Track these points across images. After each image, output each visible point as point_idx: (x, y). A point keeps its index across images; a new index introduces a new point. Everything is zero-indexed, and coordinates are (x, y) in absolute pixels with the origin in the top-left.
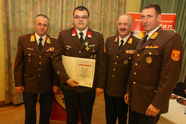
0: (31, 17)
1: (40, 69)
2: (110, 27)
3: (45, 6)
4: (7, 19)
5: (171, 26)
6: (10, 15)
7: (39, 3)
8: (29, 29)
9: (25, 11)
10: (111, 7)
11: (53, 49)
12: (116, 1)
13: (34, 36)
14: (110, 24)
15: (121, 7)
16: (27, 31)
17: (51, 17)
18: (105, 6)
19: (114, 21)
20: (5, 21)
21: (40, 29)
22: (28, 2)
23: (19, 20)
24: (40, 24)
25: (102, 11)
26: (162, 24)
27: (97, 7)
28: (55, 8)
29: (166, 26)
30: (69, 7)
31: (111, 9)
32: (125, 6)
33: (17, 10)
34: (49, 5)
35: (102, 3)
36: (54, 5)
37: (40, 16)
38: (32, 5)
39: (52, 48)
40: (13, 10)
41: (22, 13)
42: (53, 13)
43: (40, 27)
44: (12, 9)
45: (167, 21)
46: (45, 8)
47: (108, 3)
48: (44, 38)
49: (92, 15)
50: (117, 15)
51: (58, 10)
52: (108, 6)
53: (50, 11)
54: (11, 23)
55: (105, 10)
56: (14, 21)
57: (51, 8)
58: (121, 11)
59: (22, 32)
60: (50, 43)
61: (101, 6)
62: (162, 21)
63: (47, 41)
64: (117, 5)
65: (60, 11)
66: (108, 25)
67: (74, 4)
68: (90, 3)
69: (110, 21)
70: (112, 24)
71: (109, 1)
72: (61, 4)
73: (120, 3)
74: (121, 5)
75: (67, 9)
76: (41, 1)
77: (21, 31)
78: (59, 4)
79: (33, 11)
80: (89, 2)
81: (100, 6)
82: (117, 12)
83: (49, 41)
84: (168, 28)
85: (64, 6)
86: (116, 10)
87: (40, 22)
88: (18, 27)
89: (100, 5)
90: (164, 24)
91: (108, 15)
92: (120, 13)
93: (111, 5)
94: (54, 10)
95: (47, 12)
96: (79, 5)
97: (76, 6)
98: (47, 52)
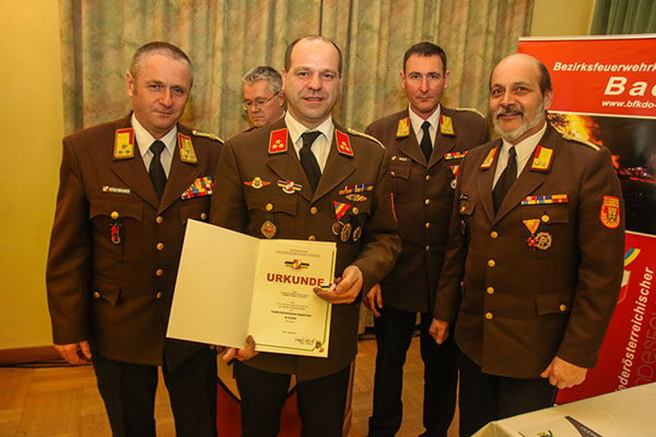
1: (159, 272)
2: (461, 96)
3: (208, 21)
4: (77, 69)
6: (85, 58)
7: (186, 13)
9: (136, 41)
10: (469, 18)
11: (208, 186)
13: (128, 134)
14: (461, 86)
15: (512, 17)
17: (230, 62)
18: (441, 14)
19: (478, 73)
20: (69, 78)
21: (157, 105)
22: (149, 10)
23: (117, 72)
24: (158, 85)
25: (431, 34)
27: (411, 19)
28: (246, 31)
30: (297, 25)
31: (468, 26)
32: (529, 15)
33: (110, 41)
34: (220, 18)
35: (428, 5)
36: (243, 16)
38: (163, 21)
39: (205, 179)
40: (95, 42)
41: (127, 48)
42: (237, 48)
43: (158, 95)
44: (92, 38)
46: (208, 29)
47: (457, 3)
48: (169, 140)
49: (388, 53)
50: (491, 50)
51: (257, 37)
52: (456, 17)
53: (226, 40)
54: (86, 84)
55: (444, 34)
56: (97, 76)
57: (229, 29)
58: (510, 32)
60: (195, 160)
61: (427, 17)
63: (183, 152)
64: (495, 11)
65: (264, 37)
66: (453, 89)
67: (317, 10)
68: (381, 7)
69: (464, 75)
70: (469, 86)
72: (266, 15)
73: (505, 1)
74: (509, 12)
75: (289, 30)
76: (193, 5)
78: (261, 11)
80: (377, 3)
81: (420, 17)
82: (491, 39)
83: (188, 154)
85: (279, 18)
86: (488, 32)
88: (113, 99)
89: (420, 12)
91: (456, 49)
92: (505, 42)
93: (469, 12)
94: (242, 34)
95: (214, 45)
96: (335, 15)
97: (324, 19)
98: (186, 199)
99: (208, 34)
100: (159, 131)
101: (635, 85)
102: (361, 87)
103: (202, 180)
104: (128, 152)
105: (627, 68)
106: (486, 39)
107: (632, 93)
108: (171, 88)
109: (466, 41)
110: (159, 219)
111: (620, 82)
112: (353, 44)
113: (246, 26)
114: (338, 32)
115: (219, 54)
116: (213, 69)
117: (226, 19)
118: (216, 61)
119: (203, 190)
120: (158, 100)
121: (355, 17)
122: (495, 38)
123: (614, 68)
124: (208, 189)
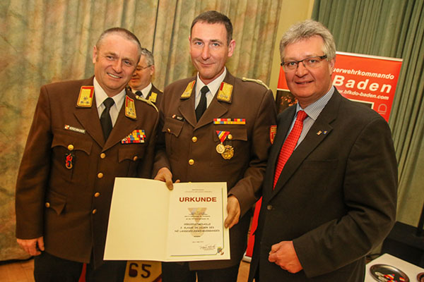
0: (39, 34)
1: (97, 194)
3: (78, 7)
5: (390, 87)
8: (30, 64)
9: (21, 13)
11: (142, 136)
12: (254, 18)
13: (90, 90)
15: (267, 32)
16: (24, 69)
23: (2, 36)
24: (113, 56)
26: (367, 81)
28: (106, 18)
29: (377, 86)
30: (140, 19)
31: (243, 34)
32: (275, 31)
34: (88, 7)
36: (104, 8)
37: (116, 32)
38: (44, 2)
39: (140, 131)
41: (13, 18)
42: (98, 30)
45: (380, 75)
46: (78, 11)
47: (237, 19)
48: (118, 98)
50: (255, 50)
53: (91, 24)
57: (94, 15)
58: (265, 41)
59: (9, 71)
60: (135, 117)
62: (369, 74)
63: (127, 110)
64: (258, 27)
67: (154, 11)
69: (239, 64)
71: (240, 15)
72: (120, 9)
73: (264, 22)
74: (265, 28)
75: (135, 22)
77: (6, 66)
78: (117, 6)
79: (46, 16)
80: (192, 12)
82: (255, 44)
83: (131, 112)
84: (382, 90)
85: (130, 12)
86: (254, 39)
87: (113, 51)
90: (372, 80)
92: (262, 46)
93: (244, 26)
94: (102, 21)
95: (82, 25)
96: (166, 17)
97: (159, 18)
98: (125, 144)
99: (78, 17)
100: (112, 91)
101: (349, 81)
102: (178, 66)
103: (138, 132)
104: (88, 103)
105: (345, 71)
106: (253, 43)
107: (347, 85)
108: (122, 60)
109: (242, 43)
110: (103, 156)
111: (340, 79)
112: (176, 37)
113: (105, 15)
114: (167, 28)
115: (86, 33)
116: (80, 43)
117: (93, 8)
118: (83, 38)
119: (138, 139)
120: (111, 66)
121: (178, 19)
122: (257, 43)
123: (338, 70)
124: (141, 139)
